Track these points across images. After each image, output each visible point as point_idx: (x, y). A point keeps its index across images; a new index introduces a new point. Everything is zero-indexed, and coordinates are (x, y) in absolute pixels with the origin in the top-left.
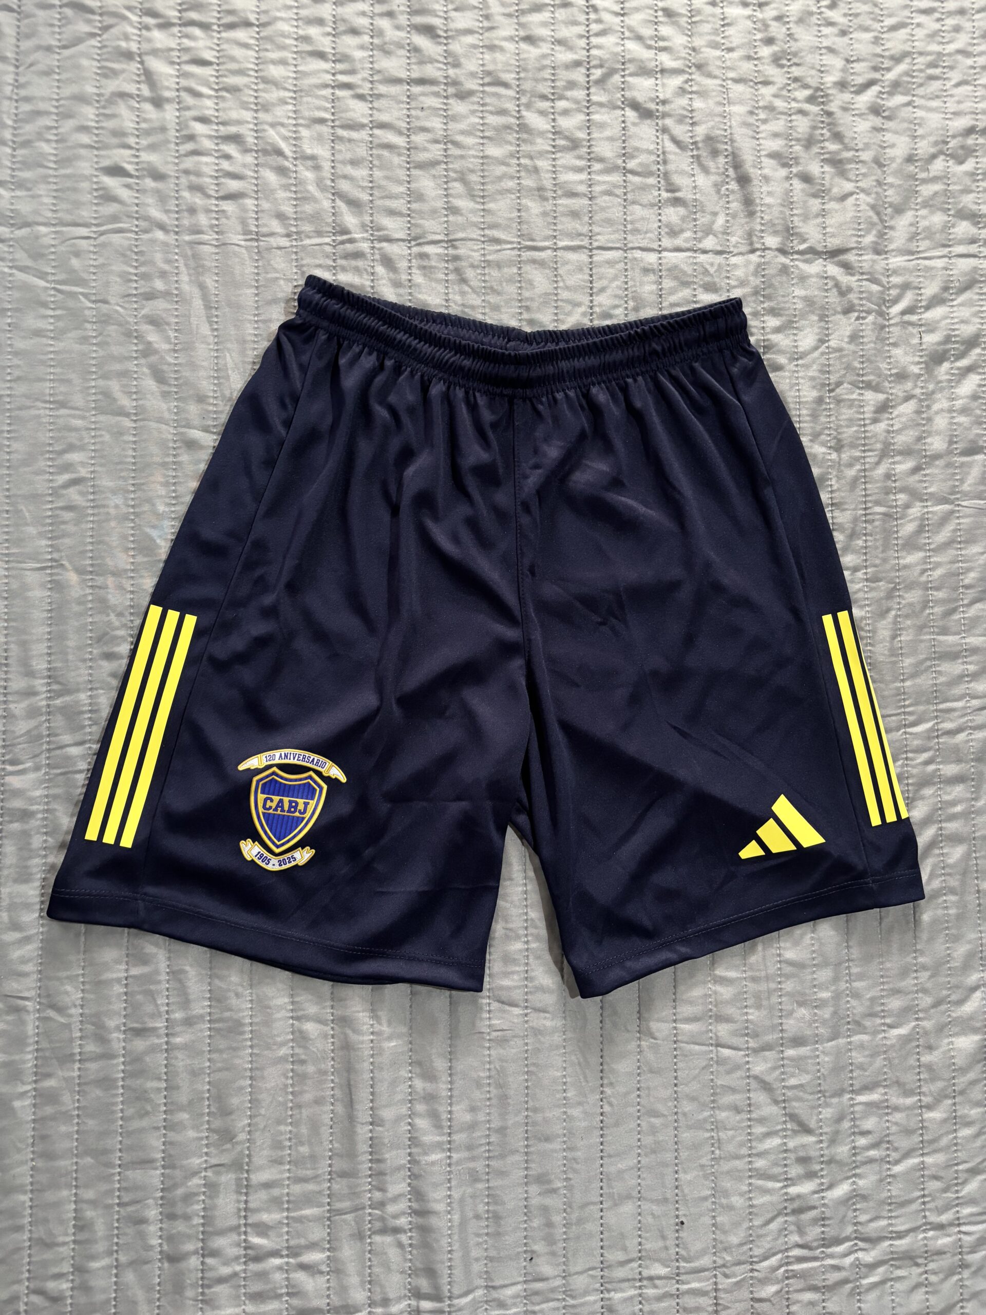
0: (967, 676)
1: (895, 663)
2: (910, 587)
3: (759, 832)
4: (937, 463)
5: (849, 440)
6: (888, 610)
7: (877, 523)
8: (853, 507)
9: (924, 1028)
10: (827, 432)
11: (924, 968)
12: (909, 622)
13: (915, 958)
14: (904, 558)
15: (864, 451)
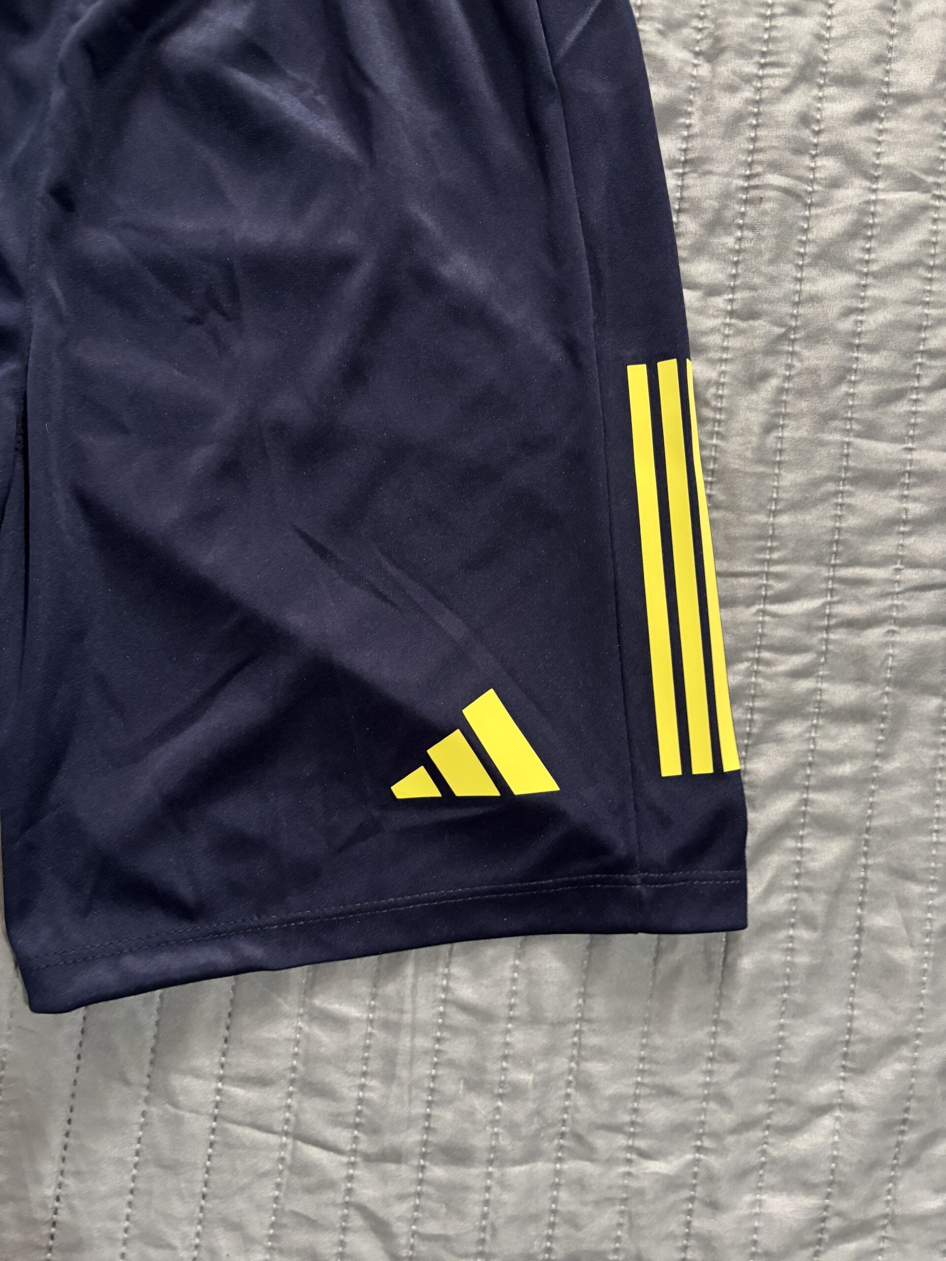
0: (905, 522)
1: (762, 476)
2: (816, 337)
3: (433, 752)
4: (909, 110)
5: (737, 40)
6: (765, 376)
7: (767, 206)
8: (724, 168)
9: (708, 1168)
10: (696, 23)
11: (728, 1056)
12: (804, 405)
13: (714, 1035)
14: (813, 280)
15: (763, 66)
